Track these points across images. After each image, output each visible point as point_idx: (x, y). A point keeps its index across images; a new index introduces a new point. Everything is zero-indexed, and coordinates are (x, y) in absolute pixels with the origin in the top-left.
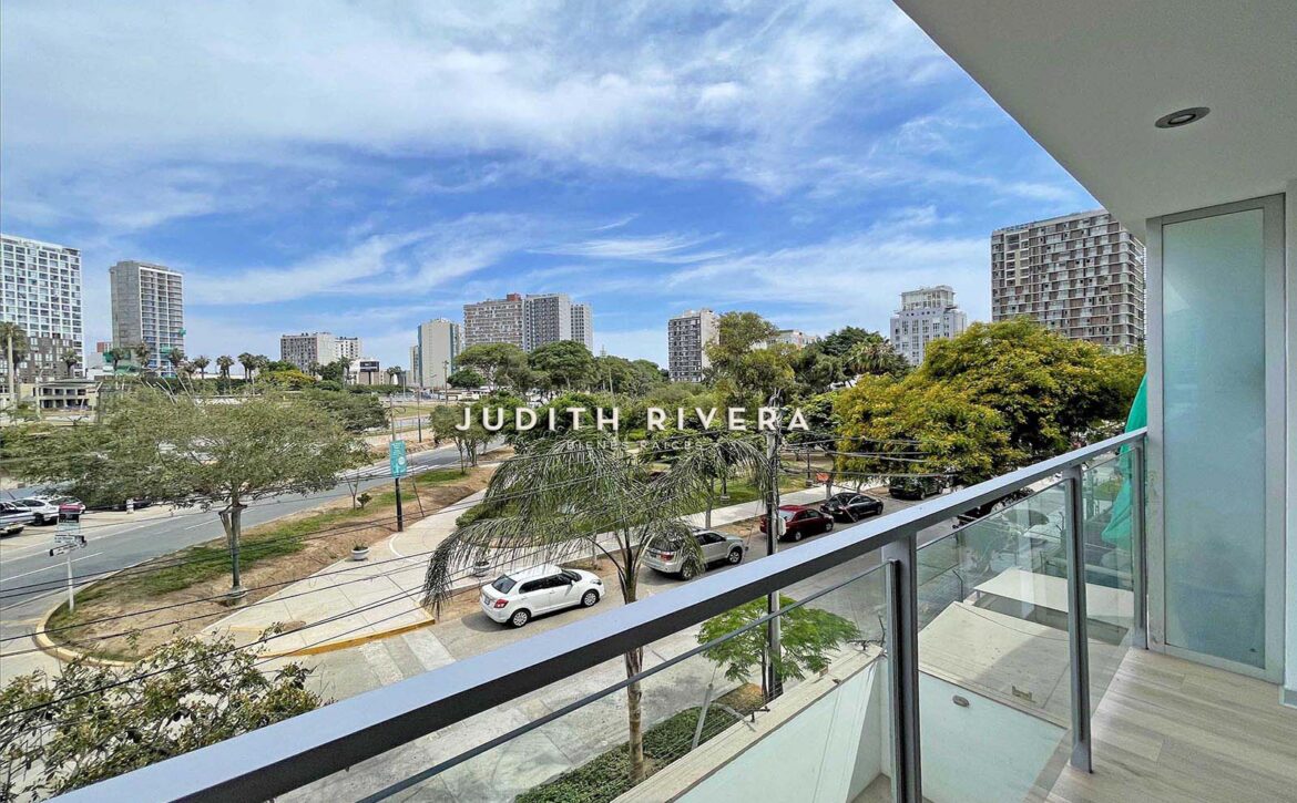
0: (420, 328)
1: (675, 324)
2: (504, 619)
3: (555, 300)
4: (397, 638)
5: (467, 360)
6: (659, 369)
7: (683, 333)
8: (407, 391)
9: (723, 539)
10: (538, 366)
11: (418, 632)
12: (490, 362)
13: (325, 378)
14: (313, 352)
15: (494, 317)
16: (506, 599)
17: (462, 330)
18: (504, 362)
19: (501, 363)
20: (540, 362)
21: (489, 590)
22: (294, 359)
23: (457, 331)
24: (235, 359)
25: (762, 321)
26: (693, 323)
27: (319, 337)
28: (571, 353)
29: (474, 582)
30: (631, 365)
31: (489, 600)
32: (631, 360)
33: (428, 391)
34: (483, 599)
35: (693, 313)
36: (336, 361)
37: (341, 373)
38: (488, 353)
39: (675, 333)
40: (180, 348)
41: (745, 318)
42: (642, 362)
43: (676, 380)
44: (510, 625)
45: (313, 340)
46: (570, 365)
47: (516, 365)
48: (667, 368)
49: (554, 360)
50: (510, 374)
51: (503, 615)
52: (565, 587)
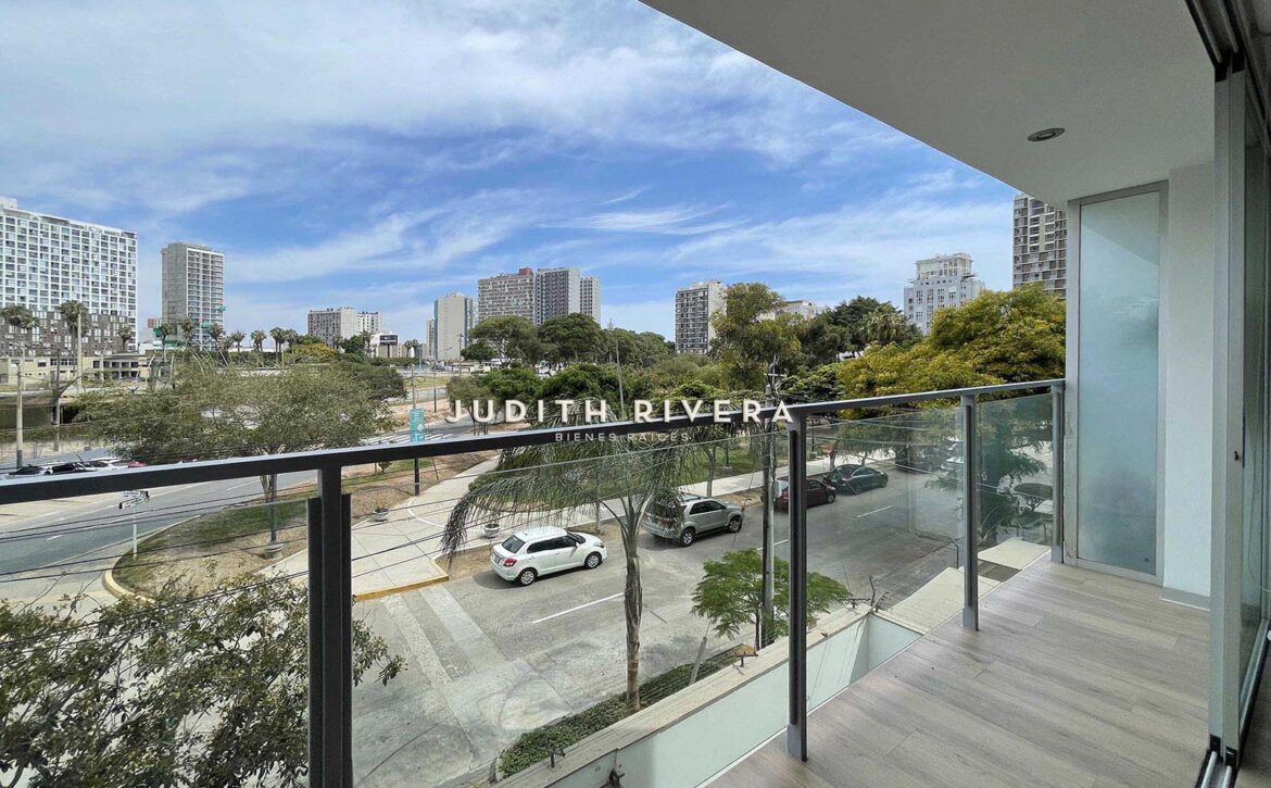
0: (436, 303)
1: (682, 295)
2: (512, 577)
3: (566, 274)
4: (414, 592)
5: (480, 333)
6: (666, 341)
7: (690, 305)
8: (423, 363)
9: (723, 507)
10: (547, 338)
11: (433, 588)
13: (347, 351)
14: (337, 327)
15: (507, 291)
16: (515, 558)
17: (476, 304)
18: (516, 335)
19: (513, 336)
20: (549, 335)
21: (500, 550)
22: (320, 333)
23: (471, 305)
24: (267, 333)
25: (769, 291)
26: (701, 294)
27: (343, 312)
28: (581, 326)
29: (486, 543)
30: (638, 337)
31: (499, 558)
32: (638, 332)
33: (443, 363)
34: (493, 558)
35: (701, 284)
36: (358, 334)
37: (362, 346)
38: (501, 326)
39: (682, 305)
40: (219, 324)
41: (752, 288)
42: (649, 334)
43: (682, 352)
44: (517, 583)
45: (337, 315)
46: (579, 337)
47: (527, 338)
48: (673, 340)
49: (563, 332)
50: (520, 347)
51: (510, 574)
52: (570, 549)
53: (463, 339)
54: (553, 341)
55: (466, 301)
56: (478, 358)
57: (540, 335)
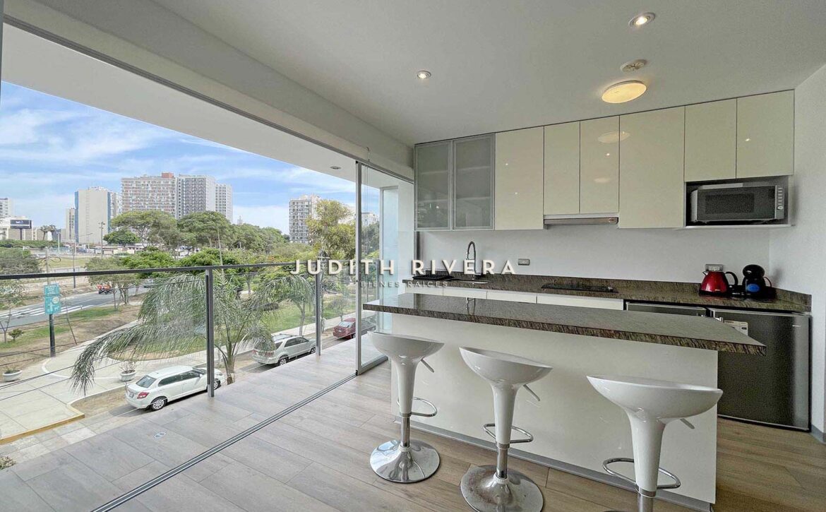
0: (77, 194)
1: (294, 203)
2: (145, 406)
3: (203, 180)
5: (124, 222)
6: (282, 234)
7: (298, 210)
8: (62, 246)
9: (307, 341)
10: (186, 229)
12: (145, 225)
15: (150, 189)
16: (147, 392)
17: (119, 197)
18: (156, 225)
19: (154, 226)
20: (187, 226)
21: (134, 387)
23: (114, 198)
25: (342, 206)
26: (306, 204)
28: (214, 220)
29: (122, 385)
30: (260, 231)
31: (133, 394)
32: (261, 227)
33: (84, 246)
35: (306, 197)
38: (142, 218)
39: (294, 210)
41: (332, 204)
42: (270, 229)
43: (294, 241)
44: (150, 409)
46: (212, 229)
47: (167, 228)
48: (288, 234)
49: (199, 225)
50: (162, 235)
51: (146, 402)
53: (106, 227)
54: (190, 231)
55: (109, 194)
56: (121, 243)
57: (179, 226)
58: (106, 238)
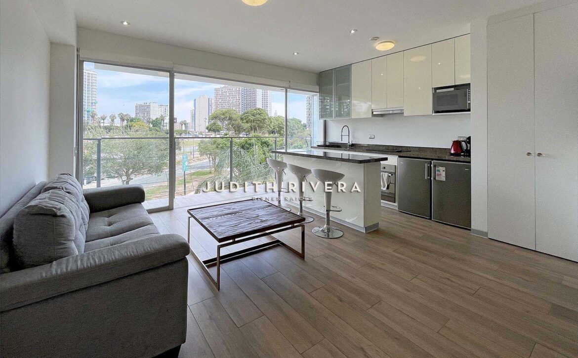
0: (195, 100)
5: (215, 117)
6: (302, 123)
8: (189, 133)
12: (224, 119)
13: (154, 126)
14: (148, 113)
15: (228, 94)
17: (213, 101)
19: (229, 119)
22: (141, 116)
27: (151, 104)
28: (259, 114)
33: (198, 133)
36: (159, 117)
37: (160, 123)
38: (223, 114)
40: (95, 110)
42: (295, 119)
45: (149, 107)
46: (258, 120)
47: (235, 120)
48: (305, 122)
49: (252, 118)
50: (232, 125)
53: (207, 121)
54: (247, 122)
55: (209, 99)
56: (214, 131)
57: (242, 119)
58: (207, 128)
